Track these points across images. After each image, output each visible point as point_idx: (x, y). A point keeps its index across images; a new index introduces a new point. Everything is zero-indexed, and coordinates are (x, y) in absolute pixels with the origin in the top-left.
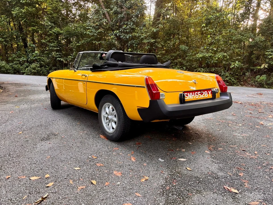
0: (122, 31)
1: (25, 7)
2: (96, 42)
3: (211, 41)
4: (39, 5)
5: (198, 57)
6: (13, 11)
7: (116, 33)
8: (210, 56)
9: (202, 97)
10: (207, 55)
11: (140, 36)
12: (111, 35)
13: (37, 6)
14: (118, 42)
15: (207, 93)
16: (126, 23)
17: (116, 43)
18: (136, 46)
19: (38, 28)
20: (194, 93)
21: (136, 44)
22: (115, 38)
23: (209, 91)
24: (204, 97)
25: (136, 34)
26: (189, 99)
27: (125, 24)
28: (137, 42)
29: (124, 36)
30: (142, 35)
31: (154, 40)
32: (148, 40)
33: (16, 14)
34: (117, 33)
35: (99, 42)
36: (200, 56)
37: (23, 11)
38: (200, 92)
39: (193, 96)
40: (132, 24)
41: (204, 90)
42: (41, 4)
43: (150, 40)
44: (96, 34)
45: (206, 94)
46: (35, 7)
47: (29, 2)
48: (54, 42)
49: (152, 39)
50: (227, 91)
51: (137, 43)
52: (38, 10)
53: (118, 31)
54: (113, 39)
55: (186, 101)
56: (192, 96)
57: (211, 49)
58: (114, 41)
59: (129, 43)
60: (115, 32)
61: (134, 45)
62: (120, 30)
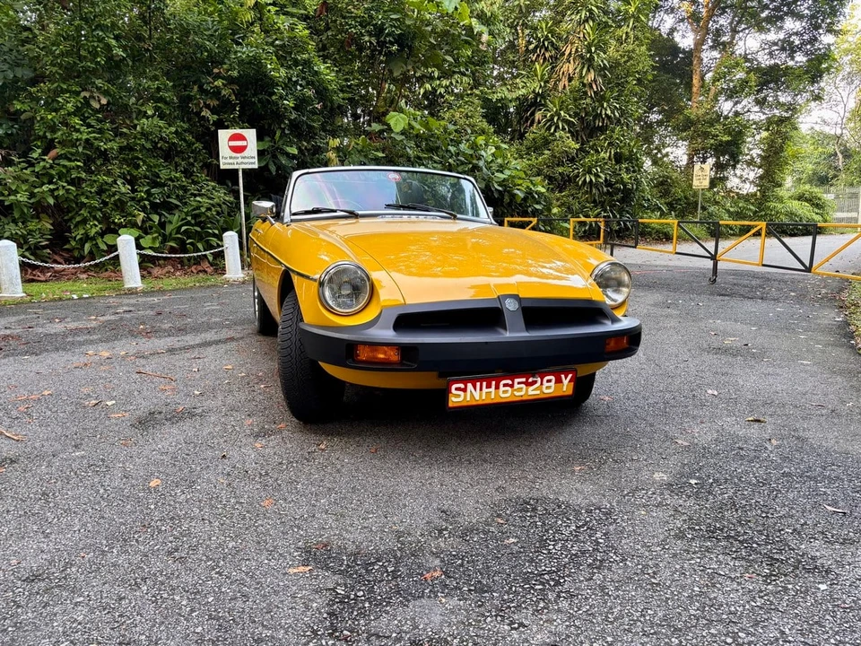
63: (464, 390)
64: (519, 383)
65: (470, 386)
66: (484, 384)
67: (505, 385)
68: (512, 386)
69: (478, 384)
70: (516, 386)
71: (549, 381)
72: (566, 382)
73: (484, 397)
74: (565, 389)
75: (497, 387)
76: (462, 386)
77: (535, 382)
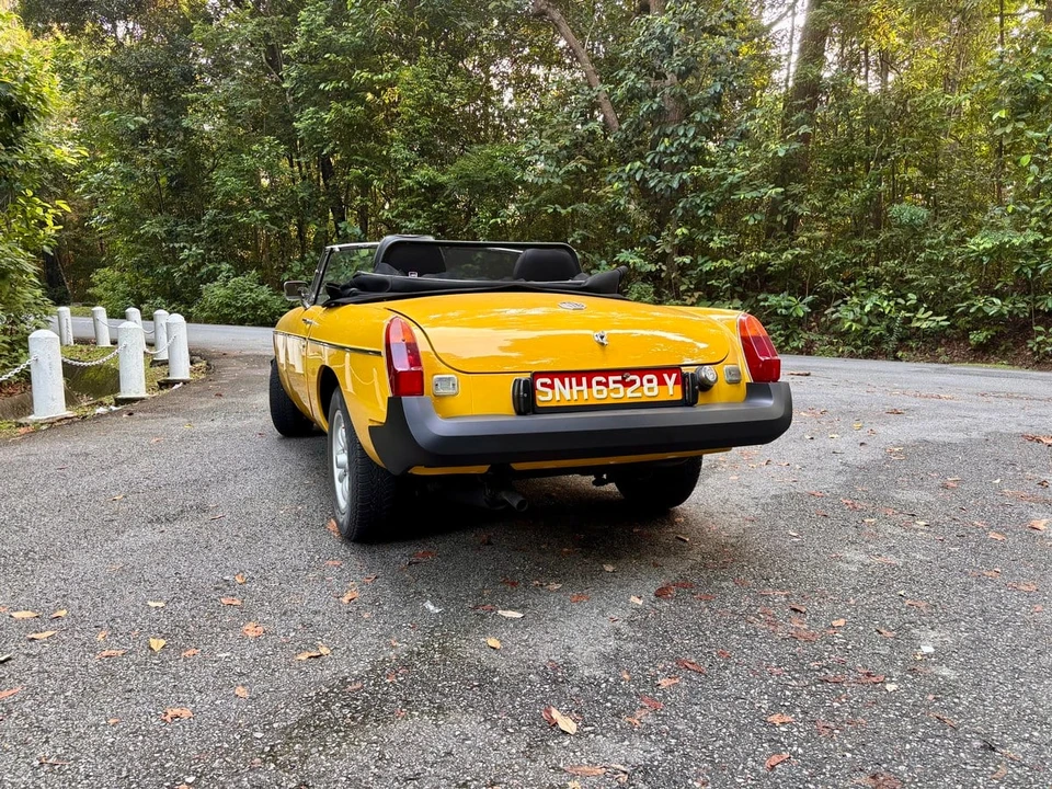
0: (656, 161)
1: (334, 104)
2: (559, 209)
3: (1036, 179)
4: (377, 94)
5: (974, 251)
6: (298, 120)
7: (632, 173)
8: (1036, 245)
9: (629, 395)
10: (1014, 241)
11: (723, 177)
12: (614, 180)
13: (370, 96)
14: (639, 204)
15: (655, 380)
16: (669, 132)
17: (632, 207)
18: (705, 216)
19: (372, 173)
20: (584, 379)
21: (707, 208)
22: (627, 188)
23: (666, 376)
24: (639, 394)
25: (704, 170)
26: (558, 398)
27: (668, 136)
28: (712, 200)
29: (660, 182)
30: (734, 174)
31: (780, 190)
32: (755, 189)
33: (306, 129)
34: (635, 173)
35: (569, 209)
36: (981, 247)
37: (328, 117)
38: (619, 378)
39: (579, 388)
40: (691, 134)
41: (641, 372)
42: (380, 90)
43: (762, 190)
44: (557, 181)
45: (650, 385)
46: (362, 101)
47: (346, 86)
48: (418, 217)
49: (771, 186)
50: (779, 377)
51: (710, 205)
52: (371, 110)
53: (638, 164)
54: (618, 193)
55: (539, 404)
56: (575, 388)
57: (1036, 215)
58: (622, 202)
59: (680, 205)
60: (627, 168)
61: (700, 212)
62: (648, 160)
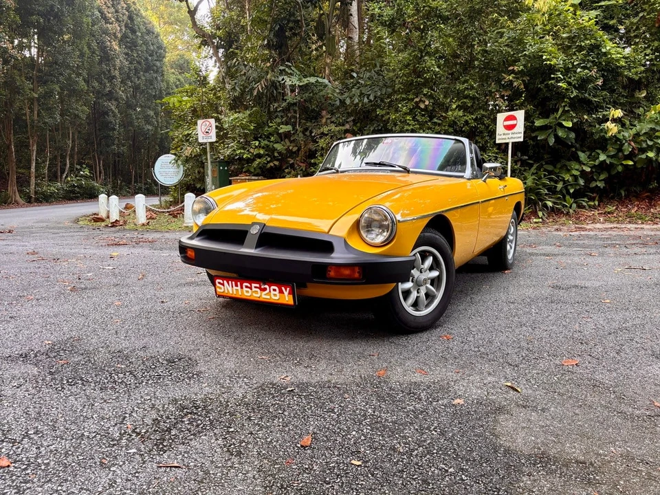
63: (223, 284)
64: (255, 287)
65: (225, 282)
66: (233, 283)
67: (247, 287)
68: (251, 288)
69: (230, 282)
70: (254, 289)
71: (275, 290)
72: (286, 293)
73: (235, 293)
74: (287, 299)
75: (242, 288)
76: (221, 281)
77: (265, 289)
